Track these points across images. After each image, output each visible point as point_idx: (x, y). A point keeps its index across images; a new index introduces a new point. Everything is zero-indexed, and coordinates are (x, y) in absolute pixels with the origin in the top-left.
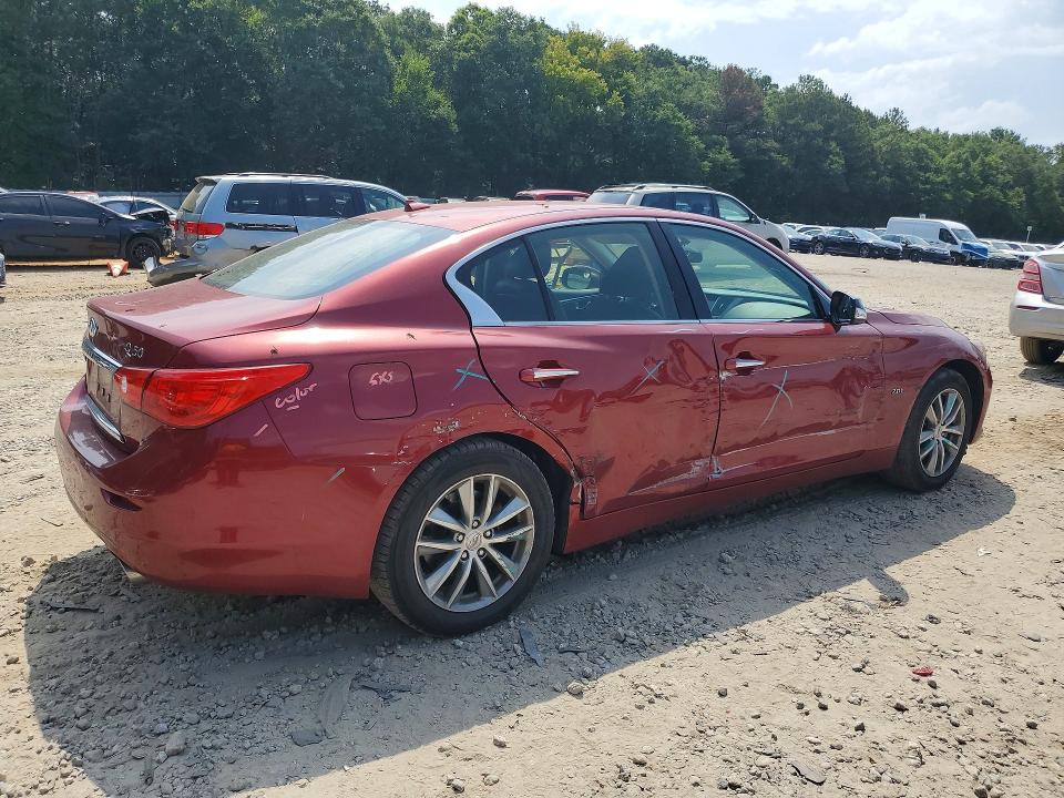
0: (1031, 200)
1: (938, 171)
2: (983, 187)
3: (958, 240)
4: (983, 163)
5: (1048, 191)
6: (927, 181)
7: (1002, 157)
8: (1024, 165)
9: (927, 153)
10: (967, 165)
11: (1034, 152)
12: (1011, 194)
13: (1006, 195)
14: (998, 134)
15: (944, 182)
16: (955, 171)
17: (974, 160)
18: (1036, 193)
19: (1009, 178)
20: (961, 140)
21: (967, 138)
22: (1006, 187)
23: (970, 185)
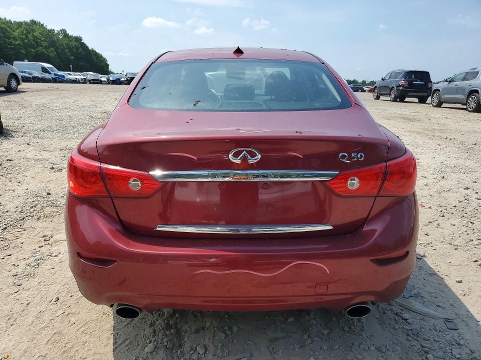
0: (58, 54)
1: (14, 38)
2: (37, 48)
3: (51, 72)
4: (33, 36)
5: (63, 50)
6: (11, 44)
7: (40, 34)
8: (51, 38)
9: (7, 30)
10: (27, 37)
11: (51, 31)
12: (49, 51)
13: (48, 52)
14: (34, 22)
15: (19, 45)
16: (22, 40)
17: (29, 34)
18: (59, 51)
19: (46, 44)
20: (20, 24)
21: (21, 23)
22: (46, 48)
23: (31, 46)
